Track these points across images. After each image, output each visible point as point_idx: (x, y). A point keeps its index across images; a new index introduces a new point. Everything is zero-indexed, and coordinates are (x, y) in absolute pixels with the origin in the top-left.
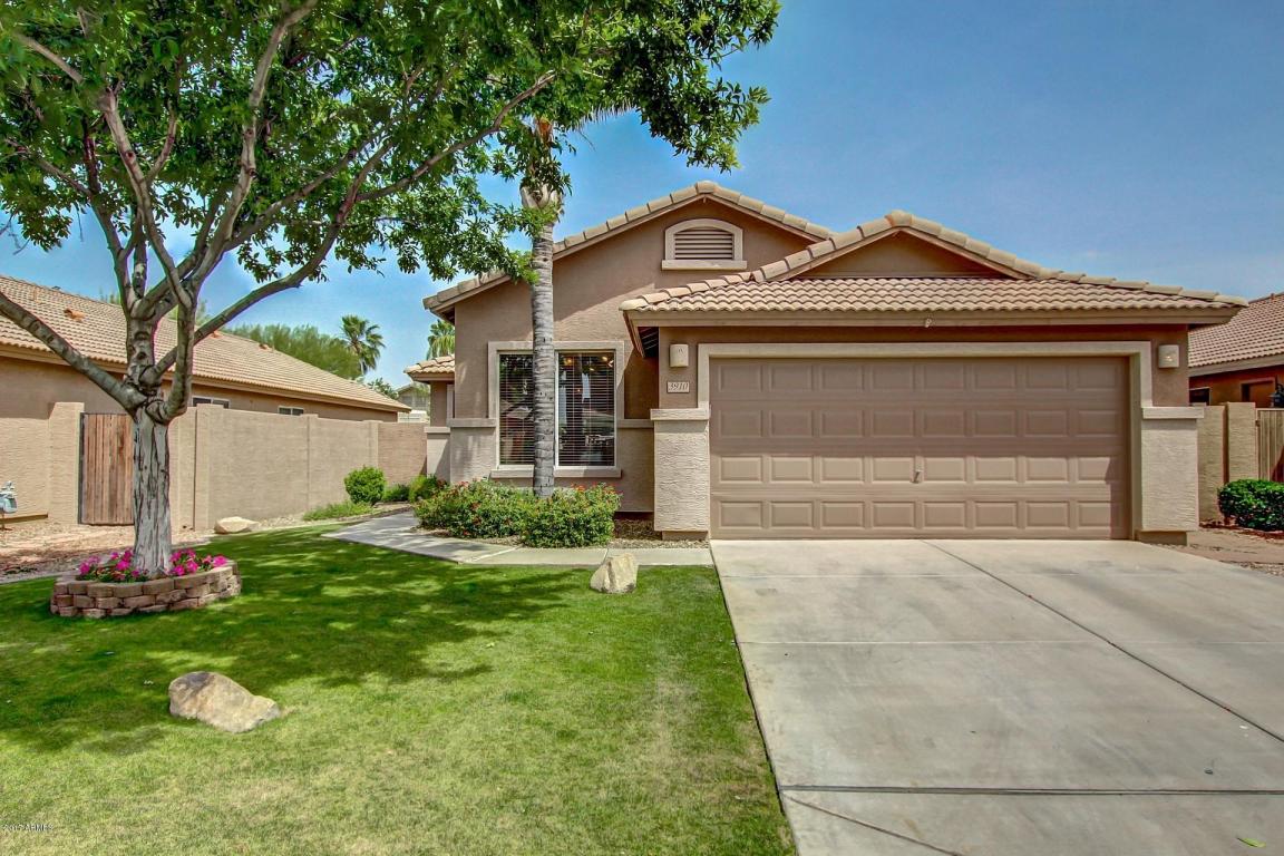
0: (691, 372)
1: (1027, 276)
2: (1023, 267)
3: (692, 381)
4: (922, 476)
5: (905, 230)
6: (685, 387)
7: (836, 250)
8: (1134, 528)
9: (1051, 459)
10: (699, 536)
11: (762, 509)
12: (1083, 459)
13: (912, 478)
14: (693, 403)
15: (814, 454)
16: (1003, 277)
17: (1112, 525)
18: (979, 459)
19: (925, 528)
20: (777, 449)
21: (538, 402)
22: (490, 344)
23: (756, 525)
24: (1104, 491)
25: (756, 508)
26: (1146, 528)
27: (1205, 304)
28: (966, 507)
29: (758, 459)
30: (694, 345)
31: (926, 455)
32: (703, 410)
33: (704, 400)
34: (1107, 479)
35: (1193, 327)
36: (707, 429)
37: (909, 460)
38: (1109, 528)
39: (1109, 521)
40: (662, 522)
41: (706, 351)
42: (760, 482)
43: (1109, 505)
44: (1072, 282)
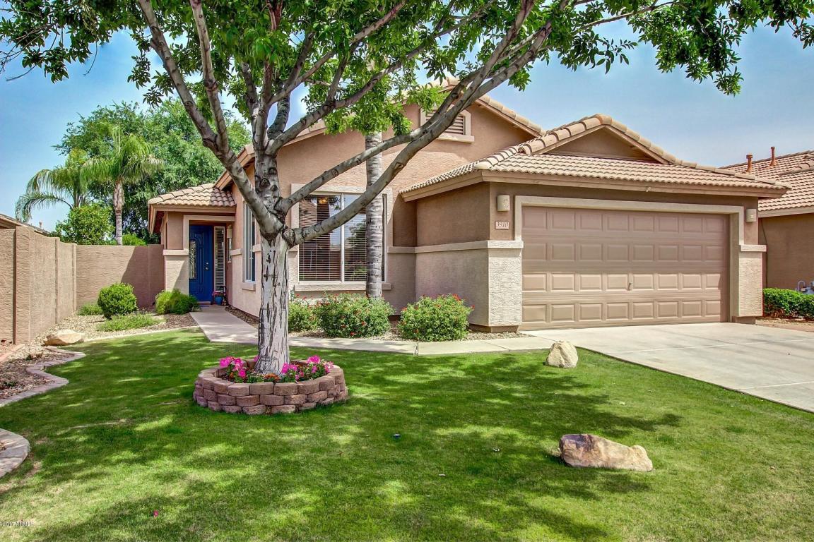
0: (510, 215)
1: (669, 162)
2: (667, 156)
3: (510, 220)
4: (632, 286)
5: (607, 127)
6: (506, 225)
7: (571, 137)
8: (731, 315)
9: (694, 275)
10: (512, 329)
11: (546, 311)
12: (708, 275)
13: (627, 287)
14: (511, 237)
15: (575, 272)
16: (658, 162)
17: (721, 314)
18: (660, 275)
19: (634, 319)
20: (555, 270)
21: (373, 233)
22: (293, 185)
23: (542, 320)
24: (716, 294)
25: (542, 309)
26: (741, 315)
27: (770, 186)
28: (653, 305)
29: (544, 276)
30: (512, 195)
31: (634, 273)
32: (518, 242)
33: (519, 234)
34: (719, 287)
35: (761, 198)
36: (521, 255)
37: (625, 276)
38: (719, 316)
39: (719, 312)
40: (494, 320)
41: (521, 200)
42: (545, 291)
43: (719, 302)
44: (692, 168)
